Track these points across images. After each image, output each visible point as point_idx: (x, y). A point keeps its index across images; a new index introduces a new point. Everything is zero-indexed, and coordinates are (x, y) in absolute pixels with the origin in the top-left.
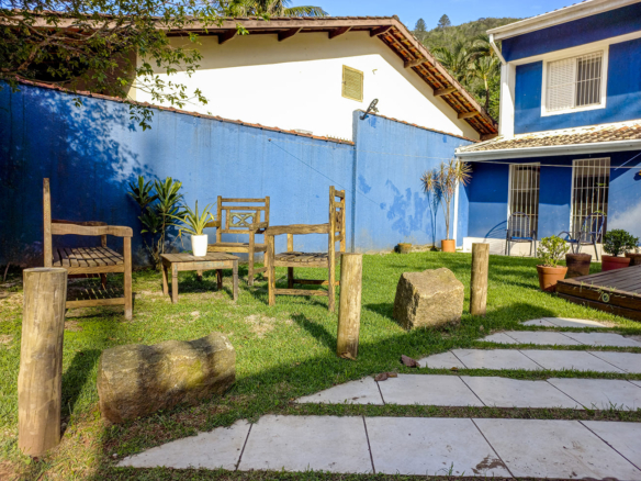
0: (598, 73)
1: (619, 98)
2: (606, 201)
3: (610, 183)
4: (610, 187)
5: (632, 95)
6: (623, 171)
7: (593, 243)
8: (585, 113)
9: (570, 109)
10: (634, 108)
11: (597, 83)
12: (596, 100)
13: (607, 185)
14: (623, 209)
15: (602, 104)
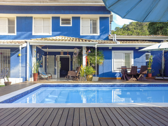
0: (14, 24)
1: (20, 33)
2: (10, 64)
3: (11, 58)
4: (11, 59)
5: (23, 32)
6: (14, 54)
7: (4, 78)
8: (11, 36)
9: (6, 33)
10: (24, 36)
11: (14, 27)
12: (14, 32)
13: (10, 58)
14: (15, 66)
15: (15, 34)
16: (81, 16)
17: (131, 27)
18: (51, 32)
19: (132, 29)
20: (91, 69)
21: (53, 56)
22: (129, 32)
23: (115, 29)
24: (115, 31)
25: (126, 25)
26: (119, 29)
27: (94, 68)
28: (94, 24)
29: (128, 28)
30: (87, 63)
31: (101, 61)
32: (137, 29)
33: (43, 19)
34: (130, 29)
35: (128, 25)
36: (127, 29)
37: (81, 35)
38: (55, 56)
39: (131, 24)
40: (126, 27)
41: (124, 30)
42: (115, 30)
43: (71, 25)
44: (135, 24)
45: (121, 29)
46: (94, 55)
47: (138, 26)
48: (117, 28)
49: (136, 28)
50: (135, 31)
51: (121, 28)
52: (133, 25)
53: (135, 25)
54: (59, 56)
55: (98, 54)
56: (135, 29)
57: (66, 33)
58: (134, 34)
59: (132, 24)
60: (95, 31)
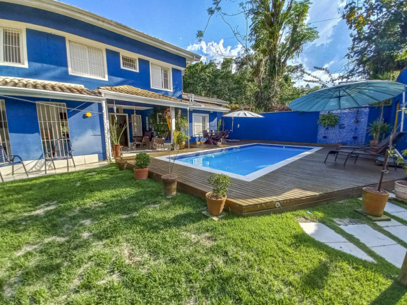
6: (76, 113)
13: (66, 121)
15: (26, 66)
16: (151, 60)
28: (166, 75)
33: (89, 47)
37: (152, 87)
43: (138, 71)
60: (166, 86)
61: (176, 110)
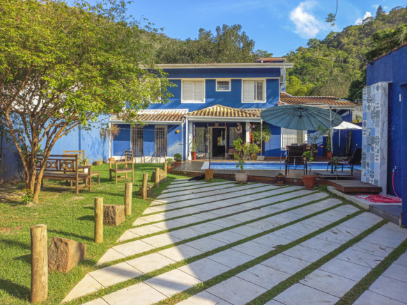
8: (154, 104)
16: (243, 79)
17: (346, 39)
18: (204, 99)
19: (348, 44)
20: (256, 147)
21: (203, 128)
22: (340, 52)
23: (308, 44)
24: (308, 50)
25: (335, 35)
26: (318, 43)
27: (259, 145)
28: (260, 87)
29: (340, 43)
30: (251, 140)
31: (268, 137)
32: (362, 44)
33: (194, 81)
34: (344, 45)
35: (338, 35)
36: (336, 43)
37: (242, 102)
38: (206, 128)
39: (346, 31)
40: (335, 37)
41: (328, 47)
42: (307, 47)
43: (230, 90)
44: (357, 32)
45: (321, 45)
46: (259, 130)
47: (363, 35)
48: (312, 41)
49: (359, 41)
50: (354, 49)
51: (323, 42)
52: (351, 35)
53: (357, 35)
54: (211, 128)
55: (263, 129)
56: (355, 44)
57: (220, 100)
58: (352, 57)
59: (350, 32)
60: (260, 97)
61: (252, 123)
